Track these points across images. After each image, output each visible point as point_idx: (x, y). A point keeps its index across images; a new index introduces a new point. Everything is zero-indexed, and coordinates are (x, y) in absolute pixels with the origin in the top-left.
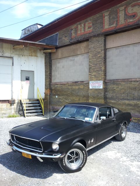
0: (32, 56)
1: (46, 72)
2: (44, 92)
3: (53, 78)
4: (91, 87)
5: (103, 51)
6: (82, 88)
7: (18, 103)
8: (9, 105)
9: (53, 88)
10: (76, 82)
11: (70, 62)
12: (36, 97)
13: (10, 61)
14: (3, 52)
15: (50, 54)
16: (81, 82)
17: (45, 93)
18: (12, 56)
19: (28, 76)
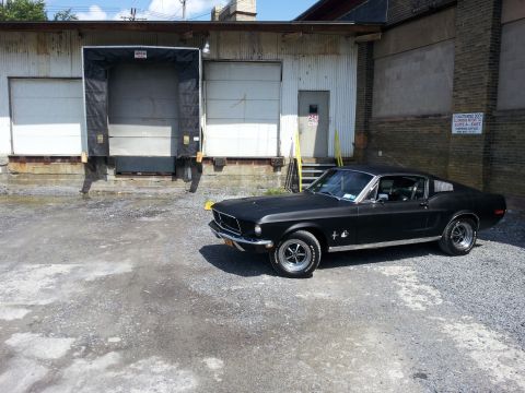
0: (325, 54)
1: (359, 91)
2: (353, 140)
3: (375, 107)
4: (454, 131)
5: (490, 32)
6: (437, 132)
7: (290, 165)
8: (272, 168)
9: (374, 132)
10: (424, 117)
11: (414, 64)
12: (331, 153)
13: (276, 70)
14: (261, 51)
15: (371, 44)
16: (435, 116)
17: (354, 144)
18: (280, 57)
19: (313, 103)
